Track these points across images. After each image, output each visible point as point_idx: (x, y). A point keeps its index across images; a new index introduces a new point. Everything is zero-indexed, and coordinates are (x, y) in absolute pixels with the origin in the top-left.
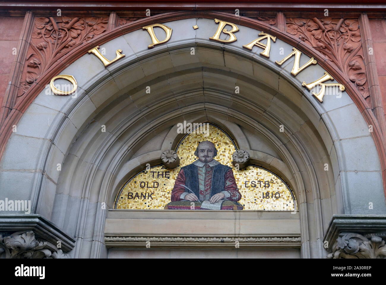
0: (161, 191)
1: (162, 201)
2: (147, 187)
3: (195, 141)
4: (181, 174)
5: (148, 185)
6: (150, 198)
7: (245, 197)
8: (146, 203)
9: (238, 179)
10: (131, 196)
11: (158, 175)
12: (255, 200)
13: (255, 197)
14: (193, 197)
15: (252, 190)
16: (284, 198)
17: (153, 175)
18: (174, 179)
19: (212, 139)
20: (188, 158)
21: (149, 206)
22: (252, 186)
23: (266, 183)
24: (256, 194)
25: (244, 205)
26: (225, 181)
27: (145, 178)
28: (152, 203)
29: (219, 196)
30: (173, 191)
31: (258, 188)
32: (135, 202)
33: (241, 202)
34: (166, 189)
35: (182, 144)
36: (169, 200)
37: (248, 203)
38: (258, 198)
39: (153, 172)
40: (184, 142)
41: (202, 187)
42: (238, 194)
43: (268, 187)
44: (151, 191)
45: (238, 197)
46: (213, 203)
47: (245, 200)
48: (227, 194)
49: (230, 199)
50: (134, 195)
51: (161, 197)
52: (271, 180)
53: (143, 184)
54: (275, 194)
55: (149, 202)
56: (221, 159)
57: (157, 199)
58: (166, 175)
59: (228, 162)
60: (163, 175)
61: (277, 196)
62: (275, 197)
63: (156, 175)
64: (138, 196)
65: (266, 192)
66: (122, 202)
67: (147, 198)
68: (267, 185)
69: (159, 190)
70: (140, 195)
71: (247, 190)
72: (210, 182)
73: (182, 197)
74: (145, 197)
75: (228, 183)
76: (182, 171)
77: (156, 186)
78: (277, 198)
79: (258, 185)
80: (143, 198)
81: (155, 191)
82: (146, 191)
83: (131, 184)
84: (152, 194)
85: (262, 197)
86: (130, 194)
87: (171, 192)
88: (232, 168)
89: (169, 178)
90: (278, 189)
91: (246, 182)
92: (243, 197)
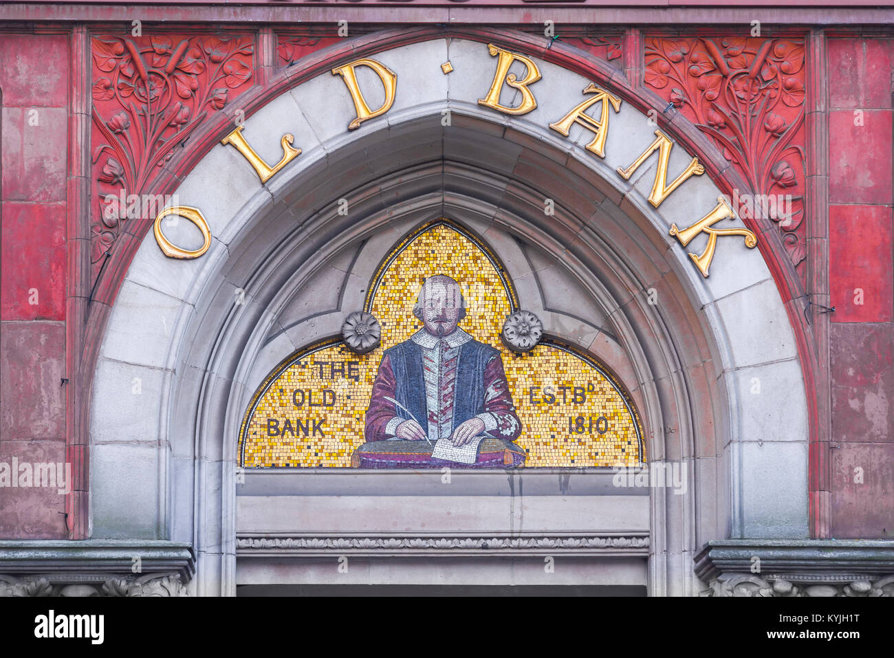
0: (343, 415)
1: (345, 441)
2: (311, 405)
3: (414, 277)
4: (384, 369)
5: (310, 399)
6: (317, 432)
7: (529, 429)
8: (309, 447)
9: (514, 380)
10: (275, 427)
11: (333, 371)
12: (553, 437)
13: (552, 430)
14: (414, 429)
15: (546, 412)
16: (616, 433)
17: (321, 373)
18: (370, 381)
19: (453, 269)
20: (398, 324)
21: (316, 455)
22: (545, 400)
23: (578, 391)
24: (555, 422)
25: (528, 451)
26: (486, 386)
27: (303, 381)
28: (323, 447)
29: (471, 426)
30: (369, 414)
31: (558, 404)
32: (286, 444)
33: (522, 441)
34: (353, 408)
35: (384, 284)
36: (361, 437)
37: (538, 444)
38: (559, 433)
39: (321, 363)
40: (387, 280)
41: (433, 404)
42: (514, 422)
43: (582, 403)
44: (318, 415)
45: (513, 429)
46: (459, 446)
47: (529, 437)
48: (489, 421)
49: (496, 434)
50: (281, 426)
51: (342, 430)
52: (590, 383)
53: (299, 397)
54: (598, 422)
55: (316, 444)
56: (475, 328)
57: (333, 437)
58: (350, 369)
59: (492, 335)
60: (342, 371)
61: (602, 426)
62: (598, 429)
63: (327, 370)
64: (291, 429)
65: (577, 415)
66: (256, 444)
67: (311, 433)
68: (580, 396)
69: (337, 412)
70: (294, 426)
71: (534, 410)
72: (450, 389)
73: (390, 429)
74: (306, 430)
75: (492, 393)
76: (386, 360)
77: (329, 401)
78: (602, 432)
79: (559, 398)
80: (302, 433)
81: (328, 415)
82: (308, 415)
83: (273, 398)
84: (322, 421)
85: (567, 429)
86: (272, 424)
87: (364, 416)
88: (500, 352)
89: (357, 379)
90: (604, 407)
91: (531, 389)
92: (524, 430)
